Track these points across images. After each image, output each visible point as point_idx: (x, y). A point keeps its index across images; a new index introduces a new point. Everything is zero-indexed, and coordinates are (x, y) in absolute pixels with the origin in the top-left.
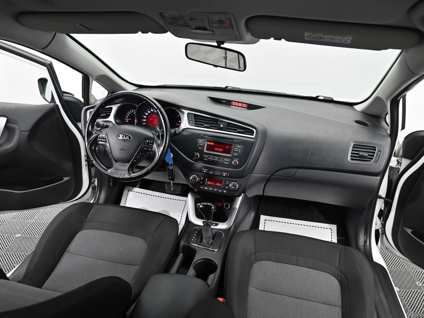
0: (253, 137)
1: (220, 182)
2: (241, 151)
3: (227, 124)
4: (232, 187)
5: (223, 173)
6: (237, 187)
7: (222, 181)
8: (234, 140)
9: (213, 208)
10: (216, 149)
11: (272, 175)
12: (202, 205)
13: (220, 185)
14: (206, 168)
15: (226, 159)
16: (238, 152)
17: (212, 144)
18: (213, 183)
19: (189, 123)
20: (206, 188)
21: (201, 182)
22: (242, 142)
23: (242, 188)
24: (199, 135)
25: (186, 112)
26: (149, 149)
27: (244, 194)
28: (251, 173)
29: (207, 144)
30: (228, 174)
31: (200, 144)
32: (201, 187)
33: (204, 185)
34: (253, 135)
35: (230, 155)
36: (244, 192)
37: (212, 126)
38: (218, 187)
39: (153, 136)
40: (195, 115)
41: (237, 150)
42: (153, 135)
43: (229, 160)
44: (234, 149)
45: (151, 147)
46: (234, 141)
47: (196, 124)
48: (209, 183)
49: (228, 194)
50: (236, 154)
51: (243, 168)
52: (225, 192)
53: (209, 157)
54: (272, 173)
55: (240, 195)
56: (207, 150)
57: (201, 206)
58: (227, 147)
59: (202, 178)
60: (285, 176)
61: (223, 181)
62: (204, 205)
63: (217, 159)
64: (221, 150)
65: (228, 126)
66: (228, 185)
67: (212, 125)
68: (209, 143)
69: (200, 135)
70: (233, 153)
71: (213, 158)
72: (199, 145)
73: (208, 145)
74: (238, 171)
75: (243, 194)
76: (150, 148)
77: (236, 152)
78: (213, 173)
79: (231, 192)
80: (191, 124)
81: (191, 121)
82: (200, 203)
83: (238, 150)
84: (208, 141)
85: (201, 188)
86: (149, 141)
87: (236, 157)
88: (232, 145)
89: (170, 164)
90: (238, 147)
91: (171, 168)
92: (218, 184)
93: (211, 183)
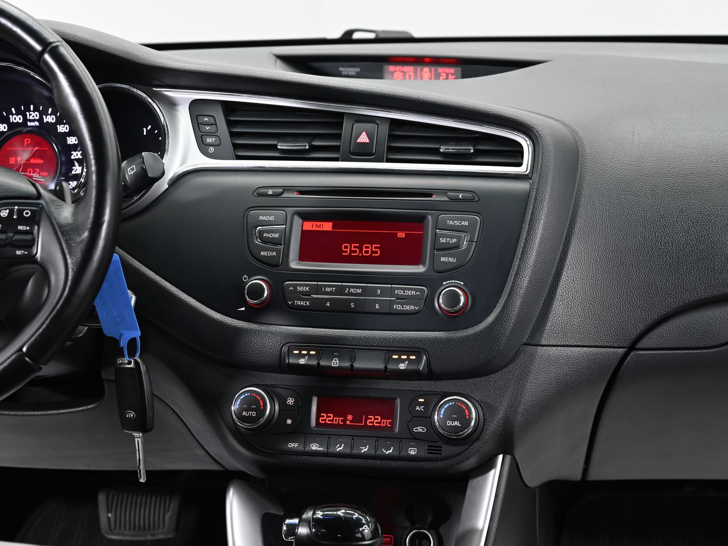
0: (522, 170)
1: (385, 406)
2: (471, 241)
3: (385, 129)
4: (449, 423)
5: (395, 357)
6: (473, 424)
7: (395, 399)
8: (430, 195)
9: (366, 530)
10: (347, 248)
11: (632, 347)
12: (308, 522)
13: (386, 422)
14: (306, 342)
15: (404, 289)
16: (456, 246)
17: (328, 226)
18: (350, 417)
19: (203, 147)
20: (315, 447)
21: (289, 422)
22: (471, 200)
23: (494, 425)
24: (260, 195)
25: (184, 97)
26: (18, 252)
27: (508, 457)
28: (533, 342)
29: (303, 231)
30: (418, 360)
31: (268, 232)
32: (292, 445)
33: (301, 430)
34: (520, 165)
35: (420, 269)
36: (506, 444)
37: (313, 149)
38: (379, 435)
39: (32, 189)
40: (227, 106)
41: (454, 240)
42: (34, 185)
43: (416, 290)
44: (436, 237)
45: (29, 237)
46: (434, 198)
47: (236, 147)
48: (328, 418)
49: (427, 465)
50: (451, 260)
51: (490, 319)
52: (413, 452)
53: (317, 289)
54: (634, 336)
55: (486, 466)
56: (302, 257)
57: (303, 531)
58: (401, 235)
59: (290, 401)
60: (693, 345)
61: (398, 400)
62: (317, 521)
63: (357, 294)
64: (369, 249)
65: (392, 137)
66: (426, 418)
67: (315, 143)
68: (309, 226)
69: (262, 190)
70: (433, 256)
71: (340, 291)
72: (265, 241)
73: (304, 233)
74: (468, 338)
75: (501, 457)
76: (20, 248)
77: (447, 249)
78: (347, 364)
79: (447, 450)
80: (212, 149)
81: (210, 134)
82: (299, 515)
83: (459, 238)
84: (305, 217)
85: (293, 452)
86: (11, 213)
87: (449, 272)
88: (422, 219)
89: (123, 343)
90: (457, 223)
91: (132, 366)
92: (374, 421)
93: (339, 420)
